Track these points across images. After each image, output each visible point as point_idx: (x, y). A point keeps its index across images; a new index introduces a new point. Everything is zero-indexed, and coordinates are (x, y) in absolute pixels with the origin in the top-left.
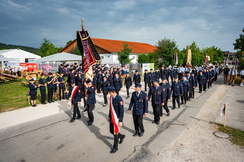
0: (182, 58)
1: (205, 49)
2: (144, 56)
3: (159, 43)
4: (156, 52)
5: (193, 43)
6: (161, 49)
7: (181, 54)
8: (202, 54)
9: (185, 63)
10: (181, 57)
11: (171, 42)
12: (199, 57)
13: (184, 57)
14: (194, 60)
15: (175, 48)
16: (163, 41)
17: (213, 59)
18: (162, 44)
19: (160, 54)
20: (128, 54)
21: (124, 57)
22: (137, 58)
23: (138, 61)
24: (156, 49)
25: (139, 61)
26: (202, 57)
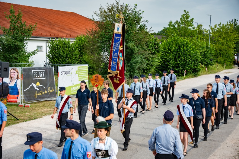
0: (158, 52)
1: (215, 26)
2: (66, 45)
3: (102, 13)
4: (94, 36)
5: (184, 13)
6: (106, 28)
7: (155, 40)
8: (207, 40)
9: (164, 62)
10: (155, 48)
11: (131, 12)
12: (200, 47)
13: (162, 49)
14: (186, 54)
15: (139, 26)
16: (111, 10)
17: (234, 52)
18: (108, 16)
19: (103, 42)
20: (21, 41)
21: (10, 46)
22: (48, 49)
23: (49, 57)
24: (94, 29)
25: (53, 58)
26: (207, 47)
